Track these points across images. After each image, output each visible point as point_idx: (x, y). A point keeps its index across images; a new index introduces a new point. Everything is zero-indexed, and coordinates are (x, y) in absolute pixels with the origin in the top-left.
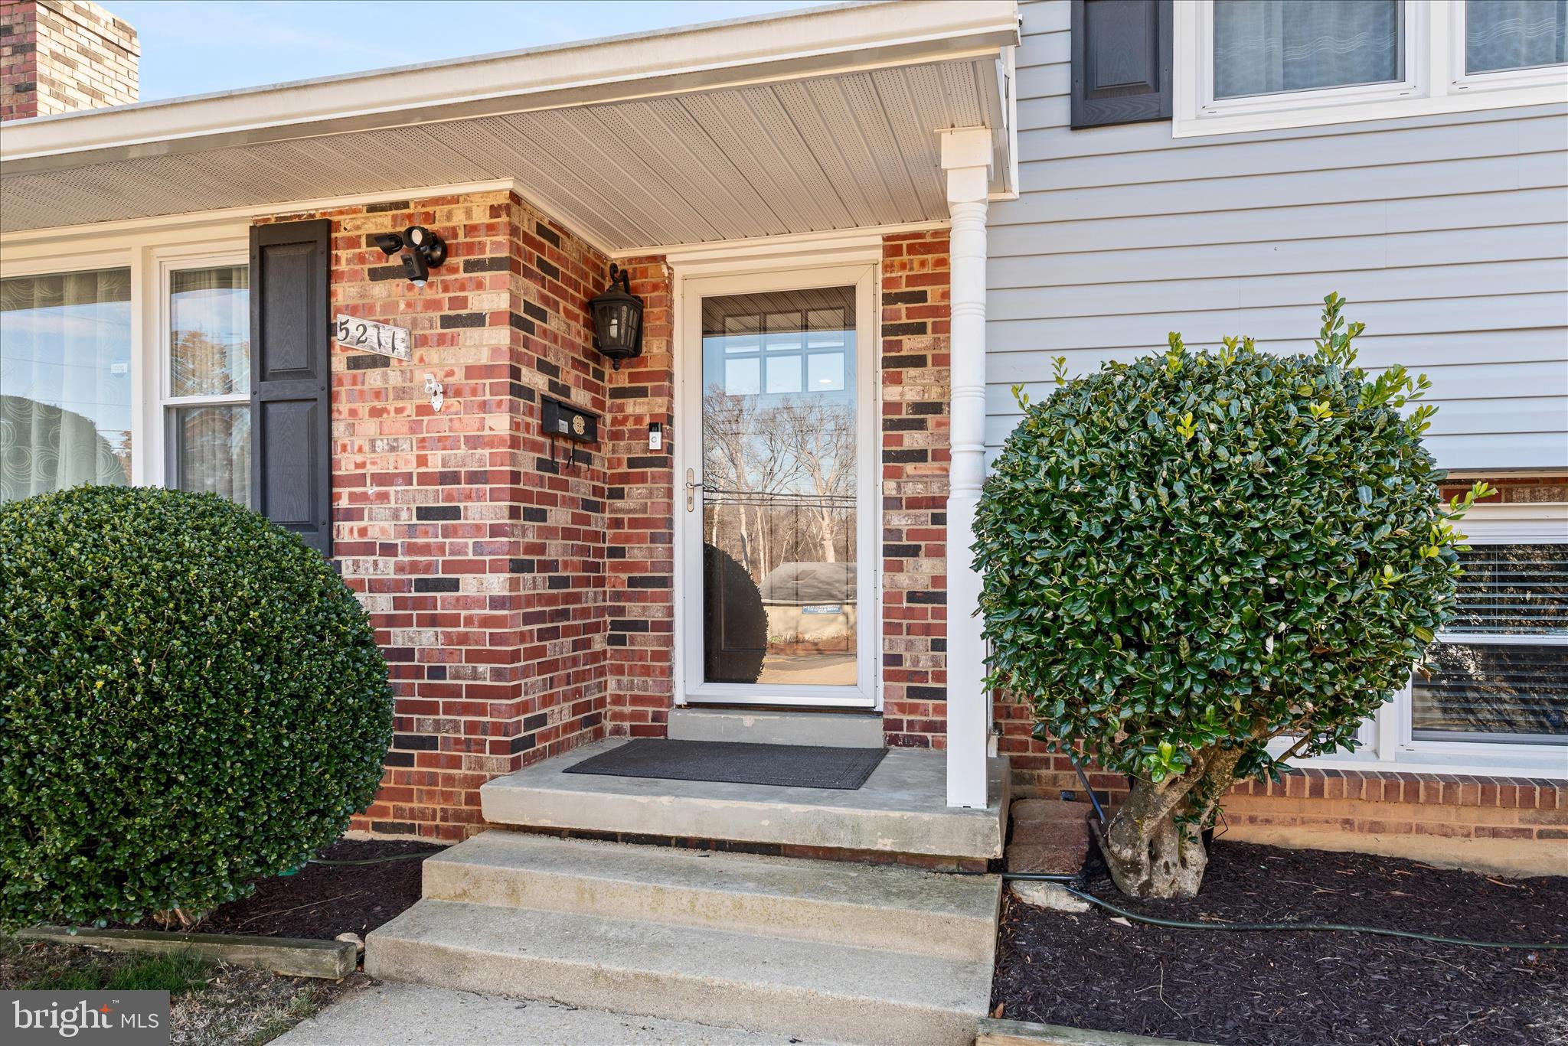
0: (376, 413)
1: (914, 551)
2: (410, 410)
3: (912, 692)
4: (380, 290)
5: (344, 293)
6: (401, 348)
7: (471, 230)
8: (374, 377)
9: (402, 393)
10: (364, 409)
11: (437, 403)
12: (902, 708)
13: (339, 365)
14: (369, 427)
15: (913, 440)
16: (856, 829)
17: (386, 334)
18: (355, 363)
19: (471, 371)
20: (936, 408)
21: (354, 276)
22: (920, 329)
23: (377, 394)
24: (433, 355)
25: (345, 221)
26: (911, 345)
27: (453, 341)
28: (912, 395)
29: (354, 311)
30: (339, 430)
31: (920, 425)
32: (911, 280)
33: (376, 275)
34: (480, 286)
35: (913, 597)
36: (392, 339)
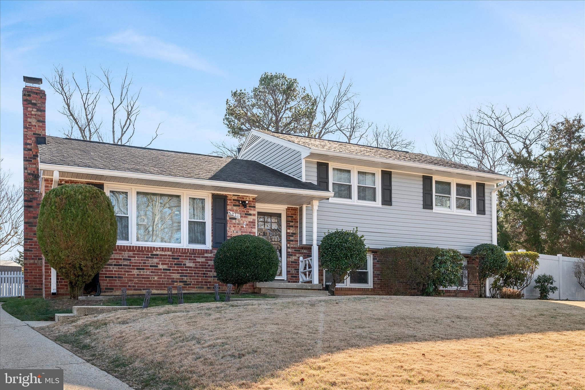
0: (234, 226)
1: (292, 255)
2: (240, 227)
3: (292, 277)
4: (235, 208)
5: (229, 207)
6: (239, 217)
7: (249, 201)
8: (234, 221)
9: (238, 224)
10: (232, 226)
11: (245, 226)
12: (290, 279)
13: (228, 218)
14: (233, 229)
15: (292, 238)
16: (306, 286)
17: (237, 215)
18: (230, 218)
19: (249, 222)
20: (295, 234)
21: (230, 205)
22: (293, 222)
23: (234, 224)
24: (244, 219)
25: (229, 196)
26: (291, 224)
27: (247, 217)
28: (291, 231)
29: (230, 210)
30: (228, 228)
31: (293, 236)
32: (291, 214)
33: (234, 205)
34: (251, 210)
35: (292, 262)
36: (238, 216)
